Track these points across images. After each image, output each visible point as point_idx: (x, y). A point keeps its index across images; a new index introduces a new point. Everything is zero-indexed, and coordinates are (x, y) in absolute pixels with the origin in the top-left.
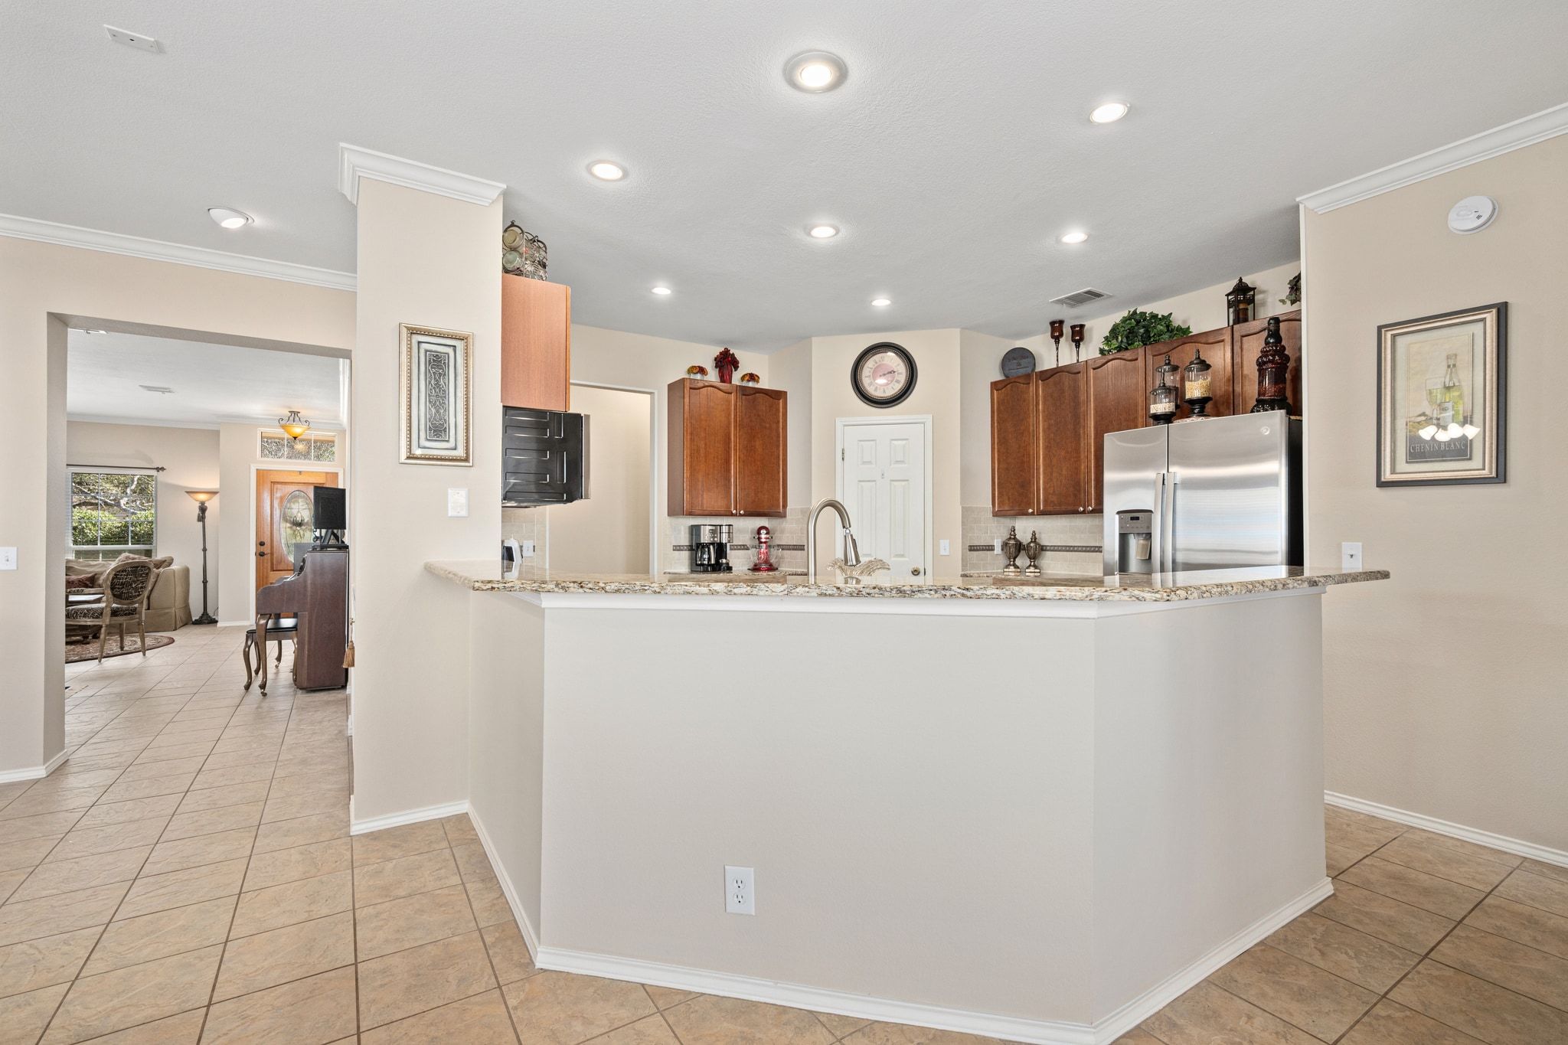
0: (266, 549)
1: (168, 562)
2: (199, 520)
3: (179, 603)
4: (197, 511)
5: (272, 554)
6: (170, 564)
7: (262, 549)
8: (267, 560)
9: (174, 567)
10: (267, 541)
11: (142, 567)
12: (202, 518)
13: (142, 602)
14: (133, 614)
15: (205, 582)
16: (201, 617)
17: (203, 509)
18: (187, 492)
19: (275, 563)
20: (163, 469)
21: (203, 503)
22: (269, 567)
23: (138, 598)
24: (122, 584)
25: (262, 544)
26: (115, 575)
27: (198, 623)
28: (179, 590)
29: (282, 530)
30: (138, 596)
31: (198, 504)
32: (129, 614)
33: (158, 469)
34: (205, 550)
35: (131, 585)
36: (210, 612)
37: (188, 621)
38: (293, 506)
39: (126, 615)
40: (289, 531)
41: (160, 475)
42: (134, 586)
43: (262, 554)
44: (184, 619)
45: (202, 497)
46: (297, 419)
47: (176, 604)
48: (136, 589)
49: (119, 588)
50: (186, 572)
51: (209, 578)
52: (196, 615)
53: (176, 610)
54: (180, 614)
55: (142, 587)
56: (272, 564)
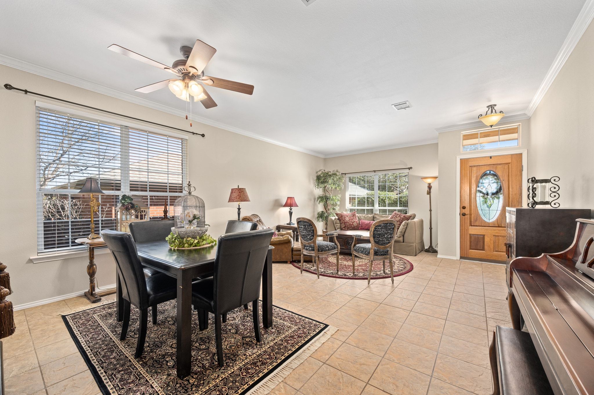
0: (467, 211)
1: (414, 216)
2: (428, 194)
3: (418, 240)
4: (427, 189)
5: (470, 215)
6: (414, 218)
7: (464, 211)
8: (467, 218)
9: (416, 220)
10: (467, 204)
11: (390, 223)
12: (429, 193)
13: (391, 247)
14: (386, 255)
15: (431, 229)
16: (429, 248)
17: (430, 187)
18: (421, 178)
19: (472, 220)
20: (411, 168)
21: (430, 184)
22: (469, 224)
23: (389, 244)
24: (379, 235)
25: (464, 208)
26: (375, 228)
27: (427, 251)
28: (418, 233)
29: (478, 198)
30: (389, 243)
31: (427, 185)
32: (384, 255)
33: (410, 168)
34: (431, 210)
35: (384, 236)
36: (434, 245)
37: (423, 250)
38: (484, 181)
39: (382, 255)
40: (482, 199)
41: (411, 172)
42: (386, 236)
43: (464, 215)
44: (420, 249)
45: (429, 181)
46: (494, 111)
47: (416, 241)
48: (387, 238)
49: (377, 237)
50: (422, 222)
51: (432, 227)
52: (426, 247)
53: (416, 245)
54: (418, 246)
55: (390, 238)
56: (471, 222)
